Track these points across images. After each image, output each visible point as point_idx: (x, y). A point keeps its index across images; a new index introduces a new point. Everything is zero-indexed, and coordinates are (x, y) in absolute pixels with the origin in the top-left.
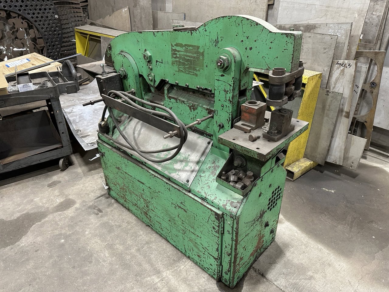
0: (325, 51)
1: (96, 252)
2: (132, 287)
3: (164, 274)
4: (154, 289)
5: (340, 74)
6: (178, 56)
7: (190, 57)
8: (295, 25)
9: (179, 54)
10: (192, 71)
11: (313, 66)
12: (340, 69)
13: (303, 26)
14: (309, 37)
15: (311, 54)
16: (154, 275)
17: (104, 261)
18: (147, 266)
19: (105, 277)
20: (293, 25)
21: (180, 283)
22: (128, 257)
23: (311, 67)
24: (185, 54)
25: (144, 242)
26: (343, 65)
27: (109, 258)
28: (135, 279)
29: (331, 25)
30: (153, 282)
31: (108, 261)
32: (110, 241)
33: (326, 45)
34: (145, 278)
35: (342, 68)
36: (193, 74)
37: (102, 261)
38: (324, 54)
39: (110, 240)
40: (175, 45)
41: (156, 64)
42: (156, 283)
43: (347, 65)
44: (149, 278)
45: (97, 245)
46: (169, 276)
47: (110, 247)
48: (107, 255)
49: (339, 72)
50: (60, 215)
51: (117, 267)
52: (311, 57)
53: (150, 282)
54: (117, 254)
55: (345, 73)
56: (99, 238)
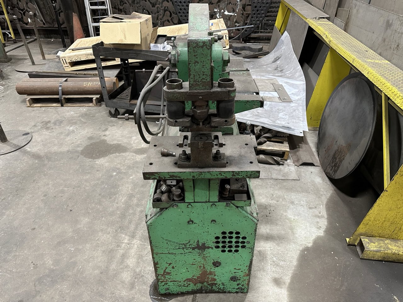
1: (121, 194)
2: (109, 232)
3: (135, 241)
4: (118, 245)
16: (129, 236)
19: (105, 214)
22: (131, 211)
28: (116, 229)
31: (119, 205)
32: (135, 192)
37: (116, 203)
42: (123, 243)
44: (124, 236)
45: (126, 189)
47: (131, 196)
48: (123, 200)
50: (133, 156)
51: (119, 212)
53: (121, 238)
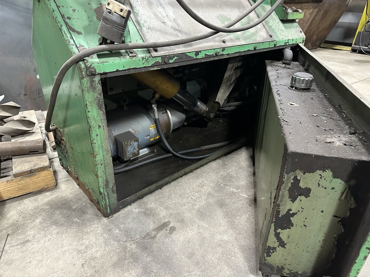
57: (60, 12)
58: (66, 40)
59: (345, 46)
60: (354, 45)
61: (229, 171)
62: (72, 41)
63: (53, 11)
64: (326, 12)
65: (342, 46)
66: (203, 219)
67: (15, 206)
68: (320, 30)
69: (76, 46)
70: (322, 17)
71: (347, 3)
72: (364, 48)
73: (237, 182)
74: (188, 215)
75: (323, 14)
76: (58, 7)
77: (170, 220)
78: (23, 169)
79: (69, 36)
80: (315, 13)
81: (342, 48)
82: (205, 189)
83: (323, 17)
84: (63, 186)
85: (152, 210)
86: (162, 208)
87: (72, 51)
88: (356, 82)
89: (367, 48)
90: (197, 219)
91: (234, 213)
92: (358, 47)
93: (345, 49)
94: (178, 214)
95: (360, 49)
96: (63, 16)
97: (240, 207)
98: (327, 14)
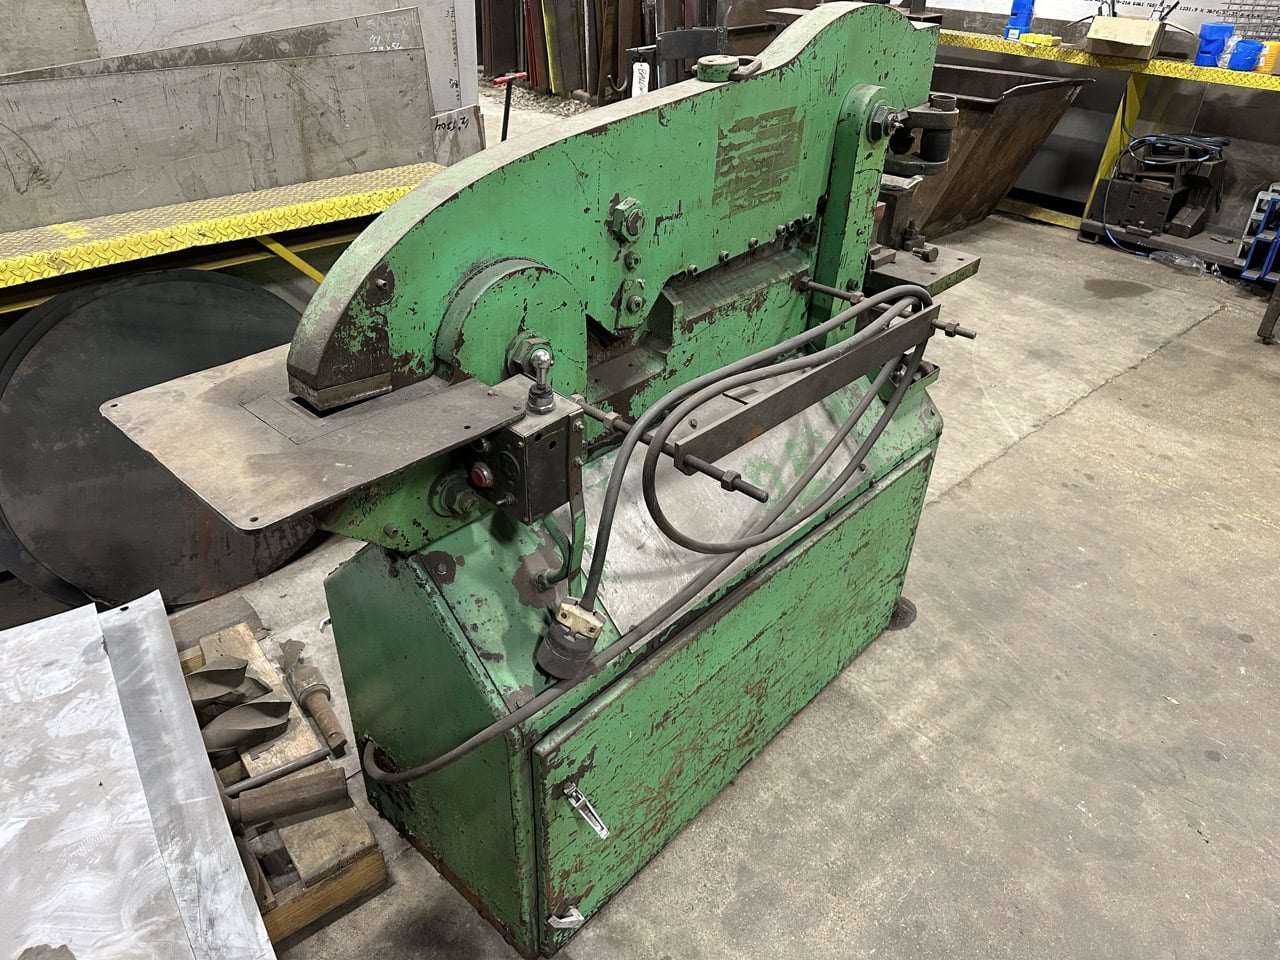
0: (407, 99)
1: (872, 920)
2: (960, 792)
3: (899, 725)
4: (949, 743)
5: (452, 153)
6: (735, 162)
7: (768, 151)
8: (257, 39)
9: (739, 157)
10: (767, 191)
11: (387, 152)
12: (447, 140)
13: (286, 39)
14: (350, 68)
15: (371, 120)
16: (909, 747)
17: (902, 883)
18: (888, 766)
19: (957, 865)
20: (249, 40)
21: (912, 692)
22: (869, 817)
23: (383, 158)
24: (758, 145)
25: (804, 782)
26: (452, 126)
27: (889, 871)
28: (938, 788)
29: (369, 22)
30: (930, 747)
31: (899, 871)
32: (817, 887)
33: (404, 83)
34: (925, 767)
35: (451, 134)
36: (771, 199)
37: (905, 889)
38: (407, 109)
39: (812, 886)
40: (730, 131)
41: (656, 234)
42: (932, 740)
43: (460, 125)
44: (922, 757)
45: (842, 928)
46: (902, 714)
47: (841, 880)
48: (878, 881)
49: (448, 149)
51: (911, 841)
52: (374, 129)
53: (932, 754)
54: (868, 853)
55: (461, 144)
56: (809, 930)
57: (456, 619)
58: (477, 683)
59: (1062, 215)
60: (1087, 218)
61: (778, 788)
62: (488, 683)
63: (443, 620)
64: (1006, 135)
65: (1055, 212)
66: (737, 944)
67: (314, 949)
68: (989, 178)
69: (499, 693)
70: (994, 147)
71: (1067, 98)
72: (1115, 231)
73: (799, 824)
74: (705, 937)
75: (998, 141)
76: (451, 608)
77: (669, 954)
78: (321, 862)
79: (481, 670)
80: (974, 140)
81: (1053, 218)
82: (730, 854)
83: (998, 147)
84: (401, 875)
85: (624, 929)
86: (644, 921)
87: (491, 705)
88: (1083, 397)
89: (1124, 231)
90: (726, 946)
91: (802, 919)
92: (1097, 227)
93: (1062, 224)
94: (682, 934)
95: (1103, 234)
96: (463, 628)
97: (812, 901)
98: (1009, 136)
